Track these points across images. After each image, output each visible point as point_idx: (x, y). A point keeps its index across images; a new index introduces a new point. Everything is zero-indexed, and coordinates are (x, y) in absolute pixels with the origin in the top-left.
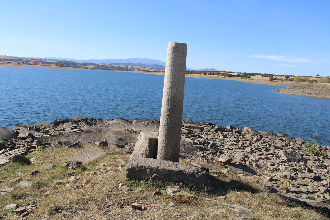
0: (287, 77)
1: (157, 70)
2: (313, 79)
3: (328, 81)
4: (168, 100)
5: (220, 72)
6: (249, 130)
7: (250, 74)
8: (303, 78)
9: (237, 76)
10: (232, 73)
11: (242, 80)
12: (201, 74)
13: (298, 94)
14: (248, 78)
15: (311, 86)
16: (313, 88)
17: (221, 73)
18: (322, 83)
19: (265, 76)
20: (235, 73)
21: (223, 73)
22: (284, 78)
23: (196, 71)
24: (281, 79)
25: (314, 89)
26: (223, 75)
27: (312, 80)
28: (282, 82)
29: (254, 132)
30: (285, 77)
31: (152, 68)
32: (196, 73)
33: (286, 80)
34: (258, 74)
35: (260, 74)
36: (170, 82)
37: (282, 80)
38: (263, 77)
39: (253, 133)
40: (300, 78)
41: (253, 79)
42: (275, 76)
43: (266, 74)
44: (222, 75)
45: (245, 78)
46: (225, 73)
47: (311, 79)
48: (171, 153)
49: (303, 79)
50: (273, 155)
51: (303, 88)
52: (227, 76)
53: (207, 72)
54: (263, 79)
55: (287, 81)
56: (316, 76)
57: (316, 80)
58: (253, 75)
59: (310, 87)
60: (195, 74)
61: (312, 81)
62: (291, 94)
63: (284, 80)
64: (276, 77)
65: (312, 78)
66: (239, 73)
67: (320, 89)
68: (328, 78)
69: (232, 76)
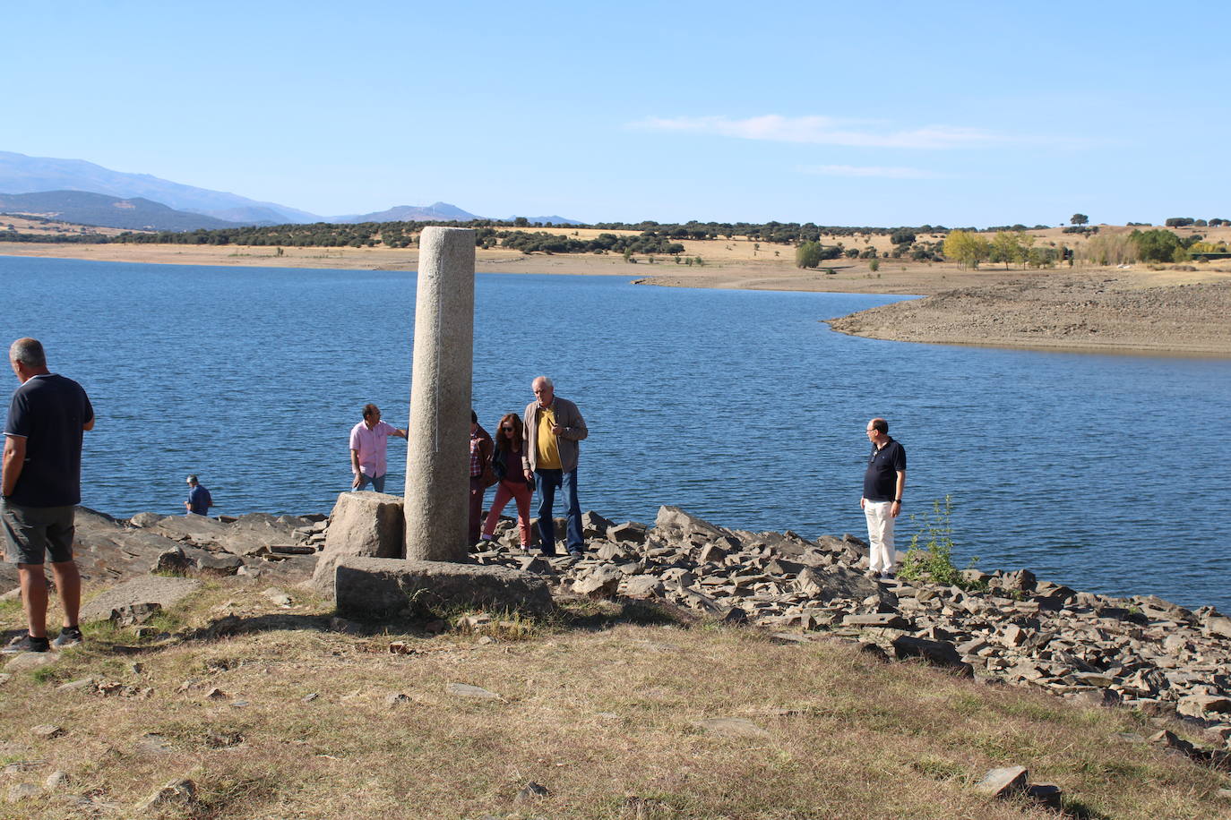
0: (904, 237)
1: (78, 229)
2: (1053, 245)
3: (1132, 249)
4: (433, 389)
5: (496, 229)
6: (678, 521)
7: (681, 232)
8: (991, 238)
9: (598, 246)
10: (568, 226)
11: (631, 270)
12: (372, 245)
13: (964, 338)
14: (668, 256)
15: (1035, 286)
16: (1046, 295)
17: (502, 230)
18: (1104, 263)
19: (770, 240)
20: (589, 227)
21: (514, 230)
22: (884, 244)
23: (337, 227)
24: (870, 254)
25: (1055, 304)
26: (512, 247)
27: (1048, 251)
28: (875, 268)
29: (703, 531)
30: (888, 237)
31: (36, 219)
32: (340, 239)
33: (897, 256)
34: (728, 230)
35: (741, 225)
36: (437, 339)
37: (875, 256)
38: (757, 246)
39: (697, 534)
40: (976, 237)
41: (699, 261)
42: (830, 238)
43: (774, 224)
44: (504, 245)
45: (649, 256)
46: (522, 230)
47: (1038, 244)
48: (447, 540)
49: (992, 247)
50: (767, 584)
51: (991, 298)
52: (536, 249)
53: (408, 231)
54: (760, 255)
55: (901, 261)
56: (1069, 224)
57: (1069, 248)
58: (700, 232)
59: (1029, 294)
60: (333, 245)
61: (1043, 256)
62: (922, 339)
63: (886, 255)
64: (839, 239)
65: (1048, 240)
66: (614, 227)
67: (1084, 300)
68: (1136, 233)
69: (568, 251)
